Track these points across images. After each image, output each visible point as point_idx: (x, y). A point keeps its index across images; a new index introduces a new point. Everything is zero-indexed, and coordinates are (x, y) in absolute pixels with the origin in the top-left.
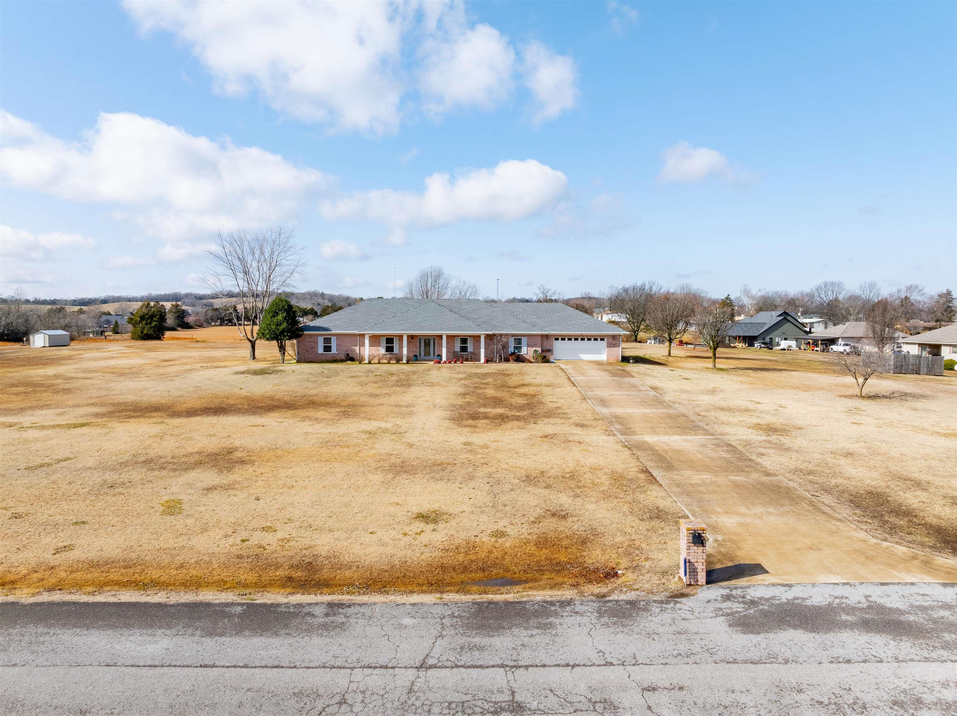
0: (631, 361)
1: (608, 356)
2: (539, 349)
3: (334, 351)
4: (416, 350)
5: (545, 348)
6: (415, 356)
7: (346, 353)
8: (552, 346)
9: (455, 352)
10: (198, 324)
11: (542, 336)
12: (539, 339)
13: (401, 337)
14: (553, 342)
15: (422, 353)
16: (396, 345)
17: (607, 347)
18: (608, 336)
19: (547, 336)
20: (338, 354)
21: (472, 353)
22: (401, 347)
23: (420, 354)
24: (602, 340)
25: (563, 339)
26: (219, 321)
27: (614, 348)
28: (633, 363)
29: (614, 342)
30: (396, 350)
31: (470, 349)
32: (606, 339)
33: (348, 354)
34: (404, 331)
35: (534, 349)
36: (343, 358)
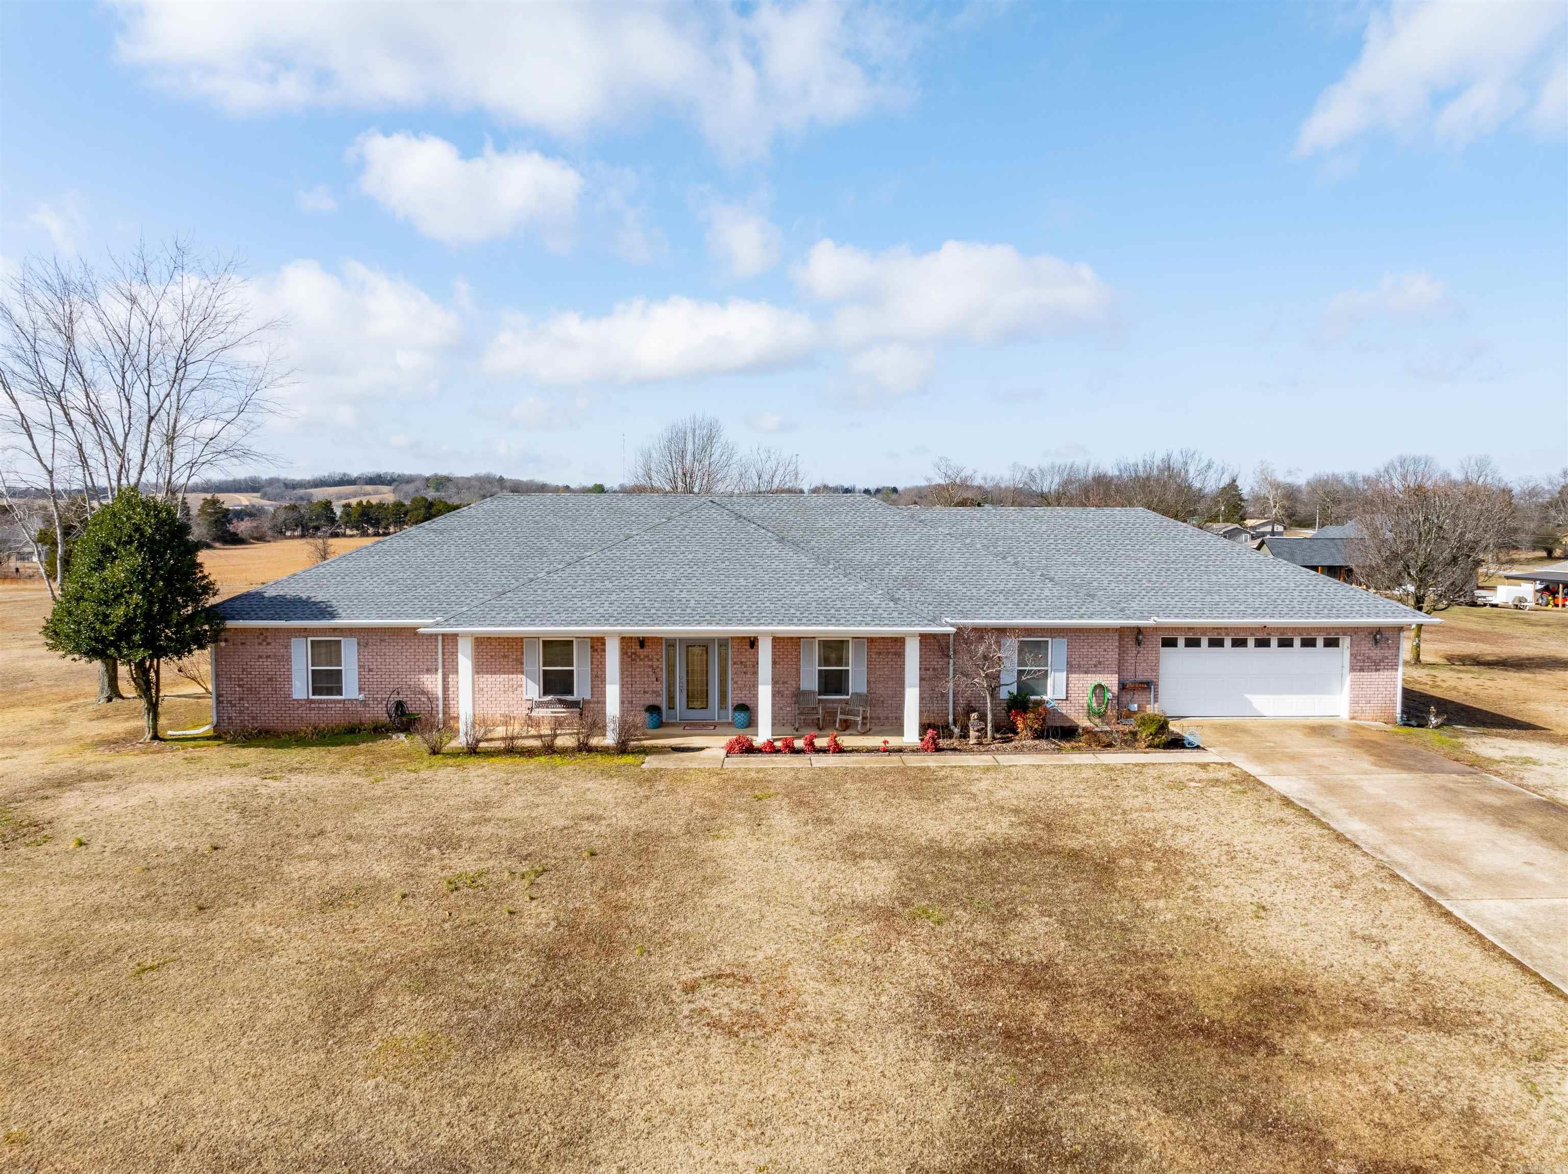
0: (1434, 721)
1: (1354, 702)
2: (1111, 681)
3: (351, 690)
4: (655, 687)
5: (1129, 677)
6: (653, 709)
7: (395, 698)
8: (1155, 668)
9: (799, 695)
10: (255, 535)
11: (1121, 631)
12: (1113, 644)
13: (597, 644)
14: (1158, 653)
15: (680, 699)
16: (580, 668)
17: (1353, 669)
18: (1353, 631)
19: (1138, 635)
20: (364, 703)
21: (866, 700)
22: (598, 678)
23: (671, 699)
24: (1331, 643)
25: (1193, 643)
26: (299, 530)
27: (1375, 675)
28: (1437, 727)
29: (1376, 653)
30: (581, 690)
31: (857, 682)
32: (1345, 642)
33: (400, 705)
34: (607, 622)
35: (1094, 679)
36: (384, 717)
